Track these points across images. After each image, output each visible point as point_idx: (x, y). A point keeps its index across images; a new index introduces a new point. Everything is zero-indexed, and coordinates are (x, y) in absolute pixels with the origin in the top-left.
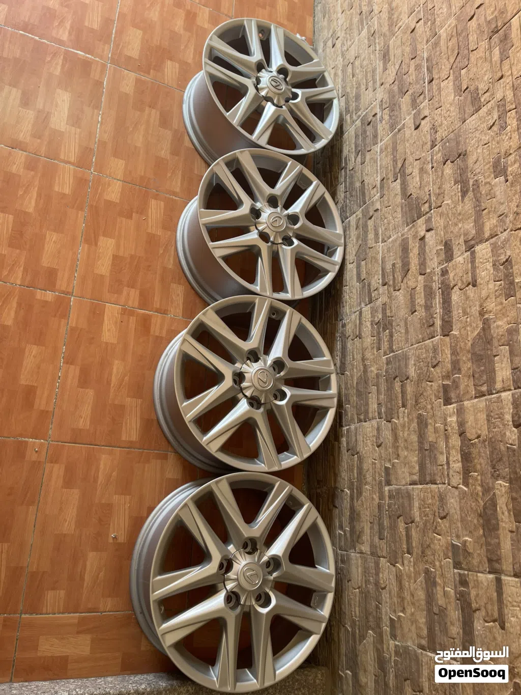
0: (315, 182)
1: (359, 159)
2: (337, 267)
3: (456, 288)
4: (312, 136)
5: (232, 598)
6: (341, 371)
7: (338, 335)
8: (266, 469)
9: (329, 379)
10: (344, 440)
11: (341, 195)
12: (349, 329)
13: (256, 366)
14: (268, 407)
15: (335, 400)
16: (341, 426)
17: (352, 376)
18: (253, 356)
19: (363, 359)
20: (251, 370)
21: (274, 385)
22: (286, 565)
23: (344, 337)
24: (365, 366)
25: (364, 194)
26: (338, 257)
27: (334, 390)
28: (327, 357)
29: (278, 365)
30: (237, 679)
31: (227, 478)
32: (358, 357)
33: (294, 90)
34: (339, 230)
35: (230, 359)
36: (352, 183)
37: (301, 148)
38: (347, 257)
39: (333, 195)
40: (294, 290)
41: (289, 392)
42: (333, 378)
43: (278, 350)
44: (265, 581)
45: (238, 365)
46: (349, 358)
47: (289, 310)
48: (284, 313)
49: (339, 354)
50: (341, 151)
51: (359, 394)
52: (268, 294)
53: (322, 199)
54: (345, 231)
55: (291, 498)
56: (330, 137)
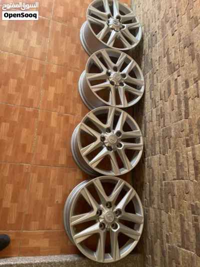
0: (132, 61)
1: (150, 50)
2: (142, 94)
3: (190, 99)
4: (131, 42)
5: (102, 226)
6: (145, 136)
7: (143, 121)
8: (115, 175)
9: (139, 139)
10: (146, 163)
11: (143, 65)
12: (147, 119)
13: (110, 134)
14: (115, 150)
15: (142, 147)
16: (145, 157)
17: (149, 137)
18: (109, 130)
19: (153, 131)
20: (108, 136)
21: (117, 142)
22: (123, 213)
23: (145, 122)
24: (154, 133)
25: (152, 64)
26: (142, 90)
27: (141, 143)
28: (139, 130)
29: (119, 133)
30: (105, 258)
31: (99, 178)
32: (151, 129)
33: (123, 25)
34: (143, 79)
35: (100, 132)
36: (147, 60)
37: (126, 47)
38: (146, 90)
39: (140, 66)
40: (124, 104)
41: (123, 144)
42: (141, 139)
43: (119, 127)
44: (115, 219)
45: (102, 134)
46: (148, 130)
47: (123, 112)
48: (120, 113)
49: (144, 129)
50: (143, 48)
51: (152, 144)
52: (114, 105)
53: (135, 67)
54: (145, 79)
55: (125, 186)
56: (138, 42)
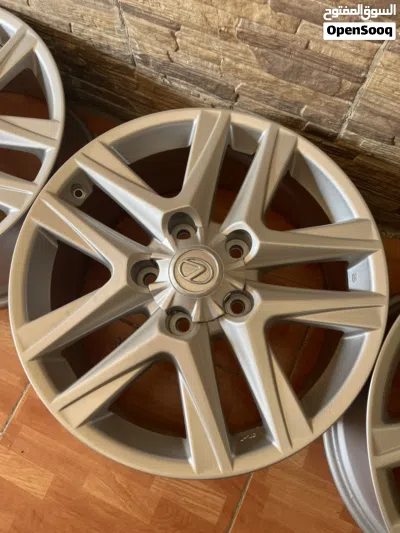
9: (239, 130)
17: (250, 78)
21: (215, 251)
23: (168, 66)
26: (13, 26)
28: (194, 115)
40: (41, 136)
42: (240, 119)
43: (148, 211)
46: (211, 71)
47: (77, 162)
48: (81, 173)
49: (196, 90)
51: (295, 74)
52: (31, 193)
